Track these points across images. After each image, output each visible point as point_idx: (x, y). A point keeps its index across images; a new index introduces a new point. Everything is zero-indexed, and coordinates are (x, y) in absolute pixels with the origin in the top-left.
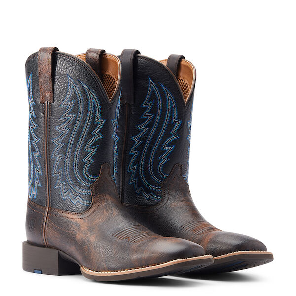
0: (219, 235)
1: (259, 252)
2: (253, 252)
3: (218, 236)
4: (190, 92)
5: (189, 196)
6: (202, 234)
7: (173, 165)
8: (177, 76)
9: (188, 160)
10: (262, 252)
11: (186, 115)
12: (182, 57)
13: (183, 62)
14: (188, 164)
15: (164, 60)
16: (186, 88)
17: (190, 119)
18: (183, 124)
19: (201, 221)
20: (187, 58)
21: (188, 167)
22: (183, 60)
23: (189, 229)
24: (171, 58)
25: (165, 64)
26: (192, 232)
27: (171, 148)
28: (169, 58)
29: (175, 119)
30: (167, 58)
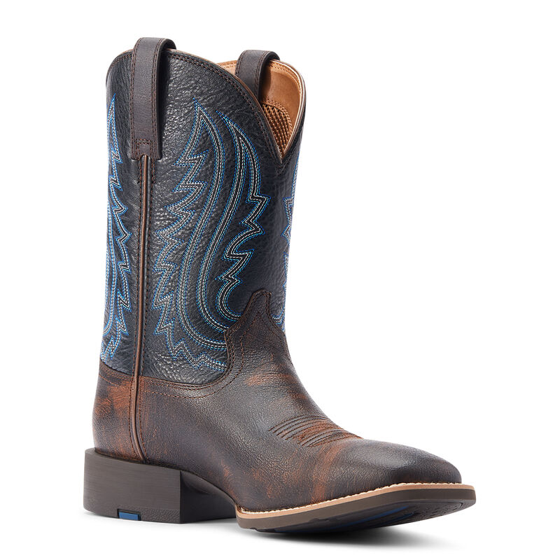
0: (356, 447)
1: (445, 486)
2: (432, 485)
3: (354, 448)
4: (292, 133)
5: (287, 361)
6: (317, 444)
7: (251, 294)
8: (262, 97)
9: (285, 281)
10: (451, 485)
11: (282, 183)
12: (272, 57)
13: (275, 68)
14: (284, 290)
15: (228, 63)
16: (281, 124)
17: (290, 193)
18: (275, 204)
19: (314, 417)
20: (284, 58)
21: (284, 296)
22: (275, 62)
23: (290, 434)
24: (245, 58)
25: (232, 70)
26: (295, 441)
27: (244, 256)
28: (242, 57)
29: (254, 192)
30: (237, 59)
